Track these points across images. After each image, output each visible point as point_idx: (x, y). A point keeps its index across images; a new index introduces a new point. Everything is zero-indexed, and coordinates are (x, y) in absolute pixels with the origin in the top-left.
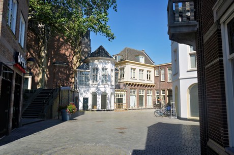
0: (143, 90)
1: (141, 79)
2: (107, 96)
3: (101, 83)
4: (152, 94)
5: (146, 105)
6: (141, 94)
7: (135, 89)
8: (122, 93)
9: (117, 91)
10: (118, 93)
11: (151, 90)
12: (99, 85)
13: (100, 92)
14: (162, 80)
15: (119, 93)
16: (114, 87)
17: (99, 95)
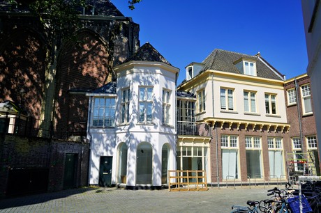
0: (257, 137)
1: (250, 112)
2: (154, 152)
3: (135, 121)
4: (282, 148)
5: (267, 174)
6: (253, 148)
7: (234, 136)
8: (198, 145)
9: (185, 141)
10: (187, 144)
11: (279, 138)
12: (132, 125)
13: (133, 142)
14: (304, 114)
15: (191, 144)
16: (174, 131)
17: (132, 150)
